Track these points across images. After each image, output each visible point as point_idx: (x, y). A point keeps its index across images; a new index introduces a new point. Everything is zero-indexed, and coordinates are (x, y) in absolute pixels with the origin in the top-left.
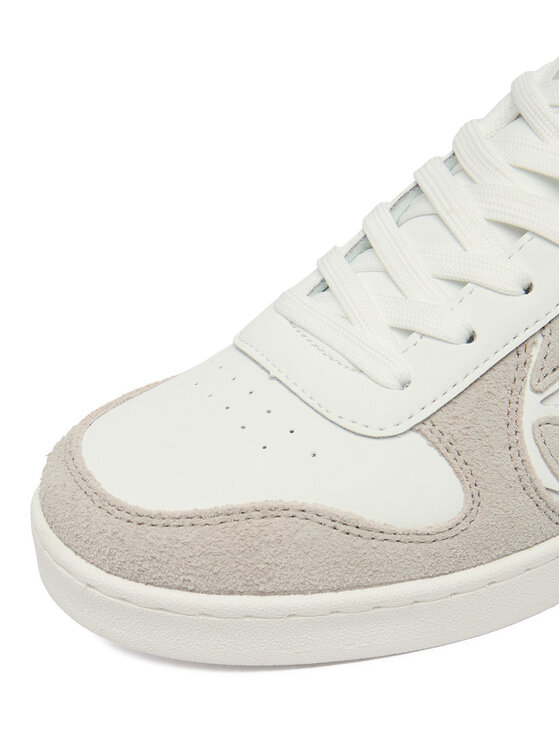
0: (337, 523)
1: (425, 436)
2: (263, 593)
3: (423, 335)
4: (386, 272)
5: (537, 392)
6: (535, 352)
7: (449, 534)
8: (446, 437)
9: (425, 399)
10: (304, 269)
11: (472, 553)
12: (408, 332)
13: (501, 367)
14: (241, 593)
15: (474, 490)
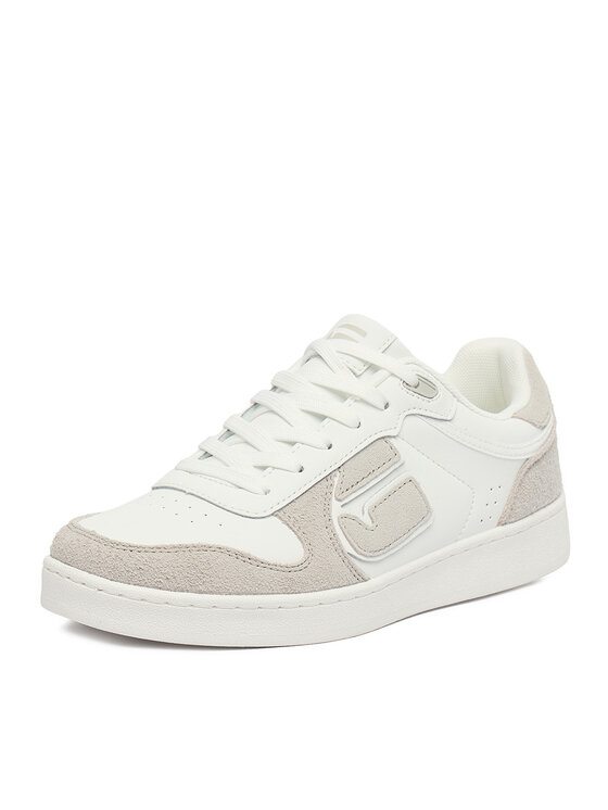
0: (238, 555)
1: (280, 518)
2: (200, 592)
3: (274, 468)
4: (247, 442)
5: (340, 500)
6: (336, 480)
7: (298, 568)
8: (292, 519)
9: (278, 500)
10: (192, 450)
11: (310, 582)
12: (264, 468)
13: (318, 485)
14: (188, 591)
15: (309, 547)
